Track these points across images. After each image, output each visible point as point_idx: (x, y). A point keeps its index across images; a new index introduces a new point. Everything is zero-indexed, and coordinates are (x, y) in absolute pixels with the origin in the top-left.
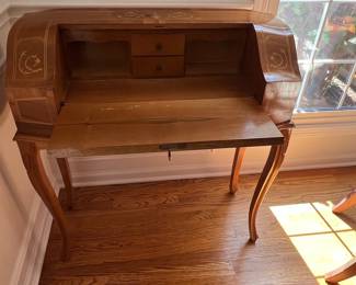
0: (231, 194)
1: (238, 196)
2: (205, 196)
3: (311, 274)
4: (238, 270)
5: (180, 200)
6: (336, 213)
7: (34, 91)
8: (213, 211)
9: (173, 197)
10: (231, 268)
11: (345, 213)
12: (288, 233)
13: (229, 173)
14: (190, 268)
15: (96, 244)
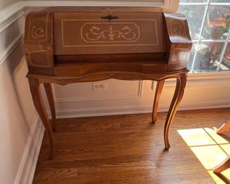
0: (153, 123)
1: (157, 124)
2: (137, 124)
3: (204, 168)
4: (158, 166)
5: (122, 126)
6: (218, 134)
7: (40, 46)
8: (142, 132)
9: (117, 124)
10: (154, 164)
11: (224, 134)
12: (189, 145)
13: (151, 111)
14: (128, 164)
15: (69, 150)
